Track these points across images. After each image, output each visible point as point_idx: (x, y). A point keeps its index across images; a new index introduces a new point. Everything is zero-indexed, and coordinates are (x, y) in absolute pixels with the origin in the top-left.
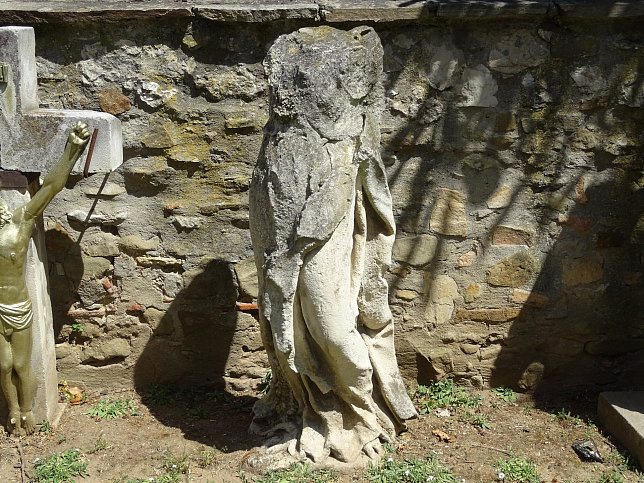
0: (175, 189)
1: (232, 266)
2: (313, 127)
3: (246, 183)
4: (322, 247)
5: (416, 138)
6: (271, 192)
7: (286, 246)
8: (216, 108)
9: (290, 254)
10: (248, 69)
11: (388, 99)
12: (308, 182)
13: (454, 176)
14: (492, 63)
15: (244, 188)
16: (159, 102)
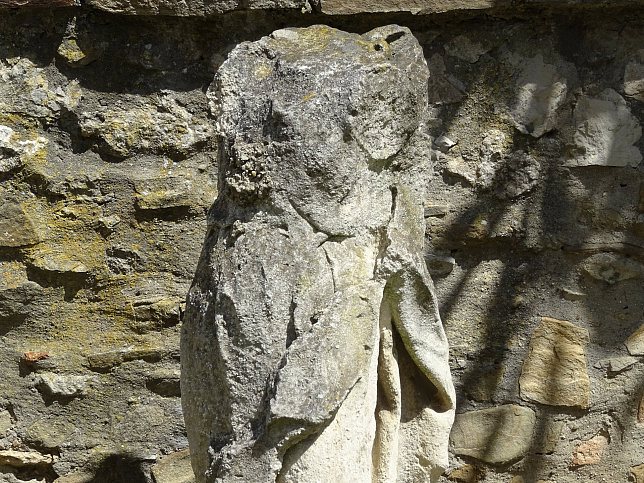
0: (41, 323)
1: (147, 467)
2: (300, 213)
3: (174, 311)
4: (316, 436)
5: (493, 225)
6: (222, 332)
7: (249, 434)
8: (118, 171)
9: (257, 451)
10: (178, 102)
11: (438, 153)
12: (292, 315)
13: (563, 294)
14: (631, 87)
15: (171, 321)
16: (12, 161)
